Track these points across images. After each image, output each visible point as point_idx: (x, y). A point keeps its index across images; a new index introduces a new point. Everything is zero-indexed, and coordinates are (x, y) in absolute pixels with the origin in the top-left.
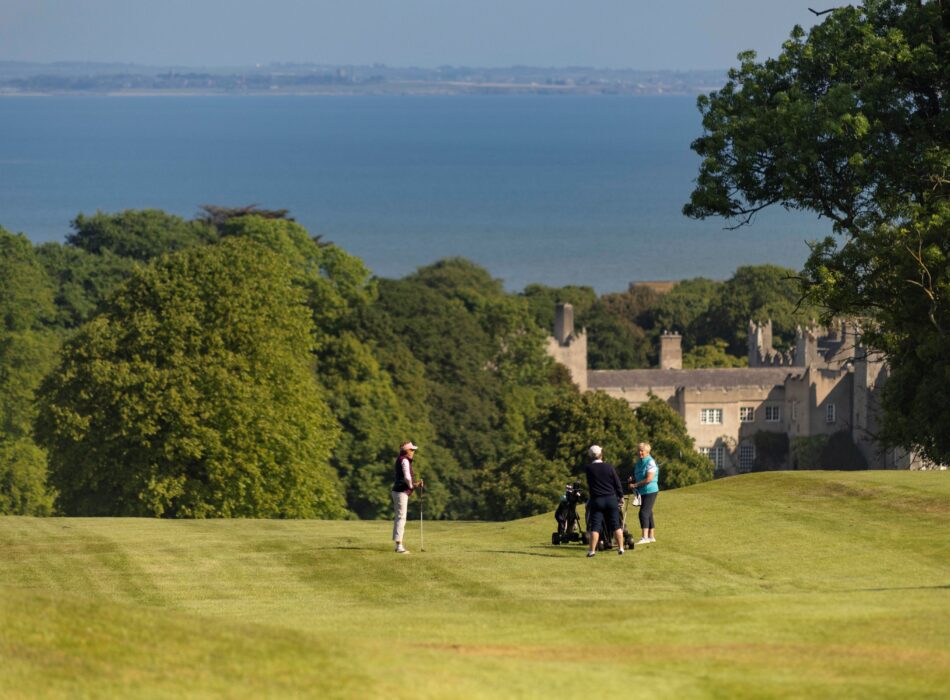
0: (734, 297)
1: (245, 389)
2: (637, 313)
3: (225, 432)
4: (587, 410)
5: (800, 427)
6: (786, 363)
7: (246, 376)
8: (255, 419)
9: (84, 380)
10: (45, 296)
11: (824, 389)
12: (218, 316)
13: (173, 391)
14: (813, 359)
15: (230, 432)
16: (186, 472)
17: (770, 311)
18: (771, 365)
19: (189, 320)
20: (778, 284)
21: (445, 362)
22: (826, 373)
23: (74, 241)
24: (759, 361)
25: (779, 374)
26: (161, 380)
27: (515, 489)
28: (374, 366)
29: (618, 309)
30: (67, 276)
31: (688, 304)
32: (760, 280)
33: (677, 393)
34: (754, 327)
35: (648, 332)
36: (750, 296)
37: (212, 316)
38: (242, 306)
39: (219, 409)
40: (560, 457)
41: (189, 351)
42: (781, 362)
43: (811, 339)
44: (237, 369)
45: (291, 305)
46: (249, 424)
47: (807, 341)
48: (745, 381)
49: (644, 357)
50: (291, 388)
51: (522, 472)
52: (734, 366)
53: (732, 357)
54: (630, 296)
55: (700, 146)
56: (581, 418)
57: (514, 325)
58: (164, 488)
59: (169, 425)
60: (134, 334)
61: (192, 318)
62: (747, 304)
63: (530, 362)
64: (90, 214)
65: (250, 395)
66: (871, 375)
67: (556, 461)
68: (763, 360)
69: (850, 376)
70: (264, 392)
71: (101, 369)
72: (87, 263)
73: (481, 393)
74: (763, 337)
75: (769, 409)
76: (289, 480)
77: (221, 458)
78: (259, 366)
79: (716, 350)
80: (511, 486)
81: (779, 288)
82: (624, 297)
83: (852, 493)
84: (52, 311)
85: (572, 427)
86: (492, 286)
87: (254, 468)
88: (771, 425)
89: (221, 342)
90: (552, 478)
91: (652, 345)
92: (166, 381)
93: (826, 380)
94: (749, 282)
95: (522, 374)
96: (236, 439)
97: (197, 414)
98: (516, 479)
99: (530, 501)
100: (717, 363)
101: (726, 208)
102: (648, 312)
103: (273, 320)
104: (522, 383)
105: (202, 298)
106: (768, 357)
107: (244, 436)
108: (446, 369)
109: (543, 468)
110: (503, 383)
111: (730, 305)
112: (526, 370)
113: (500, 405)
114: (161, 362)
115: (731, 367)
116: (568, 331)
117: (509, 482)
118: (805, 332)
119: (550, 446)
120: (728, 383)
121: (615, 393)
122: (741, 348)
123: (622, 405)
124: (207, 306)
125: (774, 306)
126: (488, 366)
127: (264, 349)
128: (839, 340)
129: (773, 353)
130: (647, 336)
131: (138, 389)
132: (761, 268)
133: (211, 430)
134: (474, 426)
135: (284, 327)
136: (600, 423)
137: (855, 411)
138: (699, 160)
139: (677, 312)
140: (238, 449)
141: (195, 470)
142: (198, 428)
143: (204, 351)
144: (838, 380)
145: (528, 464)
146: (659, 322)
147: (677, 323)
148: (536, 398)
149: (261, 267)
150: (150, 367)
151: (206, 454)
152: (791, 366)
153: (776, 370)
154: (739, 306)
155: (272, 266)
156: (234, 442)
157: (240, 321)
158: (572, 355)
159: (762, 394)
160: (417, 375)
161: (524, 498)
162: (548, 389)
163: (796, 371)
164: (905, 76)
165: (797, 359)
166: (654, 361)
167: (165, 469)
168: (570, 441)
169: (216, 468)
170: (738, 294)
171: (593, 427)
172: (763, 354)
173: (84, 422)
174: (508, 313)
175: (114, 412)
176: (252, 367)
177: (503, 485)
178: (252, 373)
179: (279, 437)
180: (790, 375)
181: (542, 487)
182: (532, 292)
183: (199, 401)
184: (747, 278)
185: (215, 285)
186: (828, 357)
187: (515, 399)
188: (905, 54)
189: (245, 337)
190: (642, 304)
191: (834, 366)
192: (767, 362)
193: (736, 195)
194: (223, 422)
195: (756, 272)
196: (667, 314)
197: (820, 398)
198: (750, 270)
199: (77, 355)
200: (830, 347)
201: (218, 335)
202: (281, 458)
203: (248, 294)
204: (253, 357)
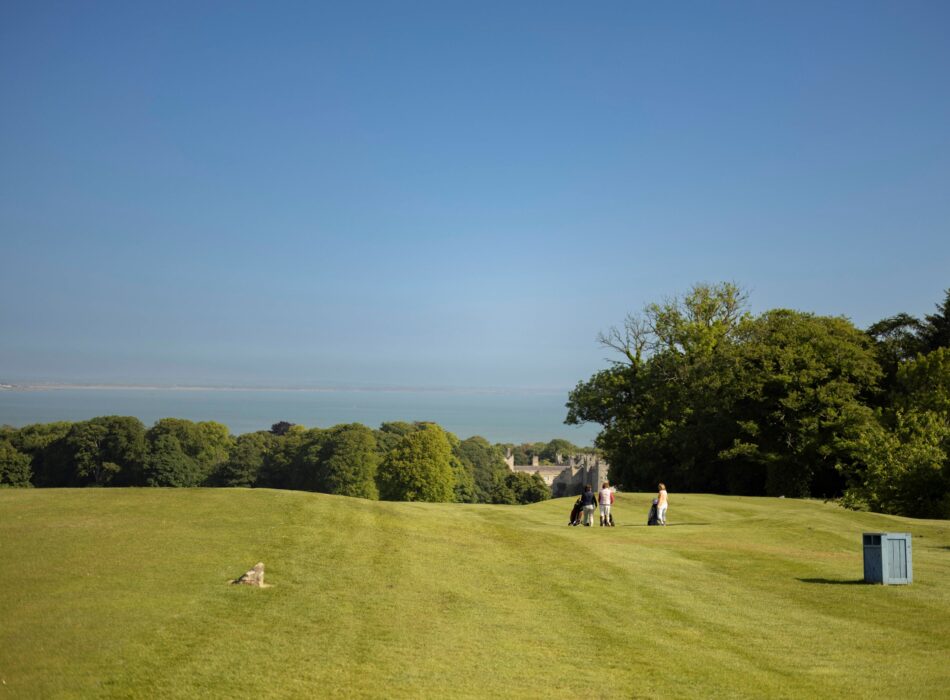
1: (433, 469)
2: (526, 451)
3: (427, 480)
4: (518, 476)
5: (569, 482)
6: (565, 465)
7: (433, 465)
8: (435, 477)
9: (390, 466)
10: (374, 443)
11: (575, 472)
13: (414, 469)
14: (572, 464)
15: (429, 480)
16: (416, 491)
19: (418, 450)
20: (562, 444)
21: (478, 463)
22: (576, 468)
23: (381, 429)
24: (558, 464)
25: (564, 468)
27: (500, 497)
28: (459, 463)
29: (521, 450)
30: (379, 438)
31: (539, 449)
32: (557, 443)
33: (539, 472)
34: (557, 455)
35: (529, 456)
36: (554, 447)
37: (425, 449)
38: (433, 447)
39: (426, 474)
41: (418, 458)
43: (573, 459)
44: (431, 463)
48: (554, 469)
50: (444, 469)
51: (502, 492)
54: (523, 447)
55: (568, 405)
57: (495, 454)
58: (410, 494)
59: (412, 478)
60: (404, 454)
63: (500, 463)
64: (385, 422)
65: (434, 471)
66: (588, 468)
67: (511, 489)
69: (582, 469)
70: (438, 469)
71: (395, 462)
72: (384, 435)
73: (487, 471)
74: (559, 458)
75: (561, 476)
76: (443, 494)
77: (426, 487)
78: (437, 463)
79: (546, 461)
83: (624, 499)
84: (376, 447)
85: (514, 481)
86: (487, 443)
87: (435, 490)
88: (561, 481)
89: (427, 456)
91: (531, 460)
92: (412, 466)
93: (576, 470)
94: (555, 444)
95: (498, 467)
96: (430, 482)
97: (421, 476)
98: (500, 493)
100: (547, 465)
101: (576, 423)
102: (528, 451)
103: (440, 450)
104: (498, 469)
105: (422, 445)
106: (560, 463)
107: (432, 481)
108: (478, 464)
109: (508, 491)
110: (493, 469)
111: (550, 449)
112: (499, 465)
113: (492, 474)
114: (410, 461)
115: (551, 466)
116: (509, 454)
118: (571, 457)
119: (509, 485)
120: (550, 470)
121: (527, 472)
122: (553, 461)
123: (528, 475)
124: (423, 447)
125: (562, 450)
126: (489, 464)
127: (438, 458)
129: (562, 462)
131: (404, 468)
132: (558, 440)
133: (423, 480)
134: (485, 480)
135: (443, 453)
137: (583, 478)
138: (568, 409)
139: (536, 451)
140: (430, 485)
141: (419, 490)
142: (420, 479)
143: (422, 459)
144: (579, 470)
145: (503, 490)
146: (532, 454)
148: (502, 473)
150: (408, 463)
151: (422, 486)
154: (552, 450)
157: (432, 451)
158: (510, 462)
159: (559, 473)
160: (471, 466)
162: (504, 470)
163: (568, 467)
164: (622, 388)
165: (568, 464)
166: (531, 463)
167: (411, 489)
168: (515, 484)
169: (424, 490)
170: (551, 446)
173: (390, 476)
174: (493, 450)
175: (398, 474)
176: (435, 463)
177: (497, 495)
178: (435, 465)
179: (441, 482)
180: (566, 468)
182: (498, 445)
183: (421, 472)
184: (554, 442)
186: (576, 463)
187: (496, 473)
188: (623, 382)
189: (433, 455)
190: (526, 449)
191: (578, 465)
192: (560, 465)
193: (579, 418)
194: (427, 477)
196: (533, 452)
197: (574, 475)
198: (555, 440)
199: (389, 459)
200: (577, 460)
201: (426, 454)
202: (442, 487)
203: (434, 444)
204: (435, 460)
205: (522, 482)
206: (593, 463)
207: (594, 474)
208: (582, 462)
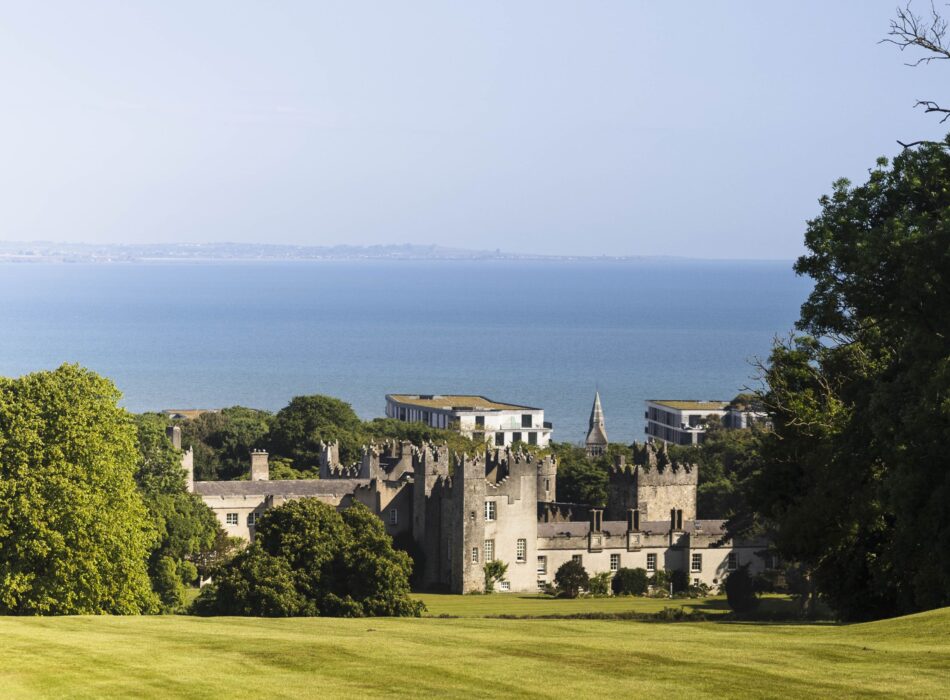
0: (291, 421)
1: (82, 493)
2: (207, 435)
3: (67, 534)
4: (305, 514)
6: (353, 476)
7: (85, 485)
8: (93, 523)
11: (387, 497)
12: (58, 432)
13: (23, 498)
14: (375, 470)
15: (71, 534)
16: (35, 571)
17: (322, 433)
18: (340, 477)
19: (33, 437)
20: (327, 410)
22: (389, 484)
24: (327, 474)
25: (350, 485)
26: (10, 490)
27: (245, 582)
29: (192, 431)
31: (249, 427)
32: (312, 407)
33: (267, 500)
34: (324, 446)
35: (217, 450)
36: (304, 420)
38: (79, 424)
39: (63, 513)
40: (282, 554)
41: (32, 464)
42: (348, 474)
43: (375, 456)
44: (77, 479)
45: (119, 423)
46: (88, 526)
47: (371, 457)
48: (321, 490)
49: (214, 471)
50: (122, 496)
51: (252, 567)
52: (298, 478)
53: (296, 470)
54: (201, 420)
56: (300, 521)
57: (154, 443)
61: (35, 435)
62: (302, 427)
63: (169, 474)
65: (87, 503)
66: (428, 485)
67: (279, 558)
68: (332, 473)
69: (409, 486)
74: (332, 454)
77: (64, 556)
78: (95, 477)
80: (242, 579)
81: (328, 414)
82: (196, 421)
85: (293, 528)
87: (91, 565)
89: (62, 455)
90: (276, 573)
91: (221, 461)
92: (15, 489)
93: (390, 490)
94: (303, 409)
95: (163, 484)
96: (77, 539)
97: (45, 519)
99: (259, 591)
100: (285, 476)
102: (217, 433)
103: (106, 436)
104: (161, 492)
105: (43, 417)
106: (337, 470)
107: (84, 537)
109: (269, 563)
110: (147, 492)
111: (289, 428)
112: (166, 481)
117: (240, 576)
118: (370, 450)
119: (273, 545)
124: (48, 424)
125: (326, 428)
127: (99, 462)
128: (394, 456)
129: (341, 467)
130: (216, 453)
132: (312, 398)
133: (56, 532)
135: (115, 442)
136: (315, 525)
137: (415, 515)
139: (241, 434)
140: (78, 548)
141: (42, 568)
142: (45, 530)
143: (46, 463)
144: (399, 489)
145: (257, 560)
146: (226, 442)
147: (241, 443)
148: (175, 504)
149: (93, 390)
151: (50, 554)
152: (357, 478)
153: (346, 481)
154: (295, 429)
155: (102, 389)
156: (74, 542)
157: (78, 437)
159: (335, 500)
161: (252, 589)
163: (364, 482)
165: (363, 472)
167: (17, 565)
168: (290, 541)
169: (61, 565)
170: (294, 419)
171: (310, 529)
172: (332, 468)
174: (150, 433)
176: (89, 478)
178: (89, 482)
179: (113, 538)
180: (359, 485)
181: (268, 579)
183: (46, 507)
184: (300, 406)
185: (55, 406)
186: (388, 470)
187: (159, 506)
189: (82, 450)
190: (211, 427)
191: (393, 477)
192: (336, 475)
194: (65, 524)
195: (308, 401)
196: (233, 436)
197: (384, 504)
198: (303, 399)
200: (389, 462)
201: (57, 450)
202: (114, 556)
203: (83, 413)
204: (89, 469)
205: (316, 532)
206: (444, 469)
207: (448, 503)
208: (407, 465)
